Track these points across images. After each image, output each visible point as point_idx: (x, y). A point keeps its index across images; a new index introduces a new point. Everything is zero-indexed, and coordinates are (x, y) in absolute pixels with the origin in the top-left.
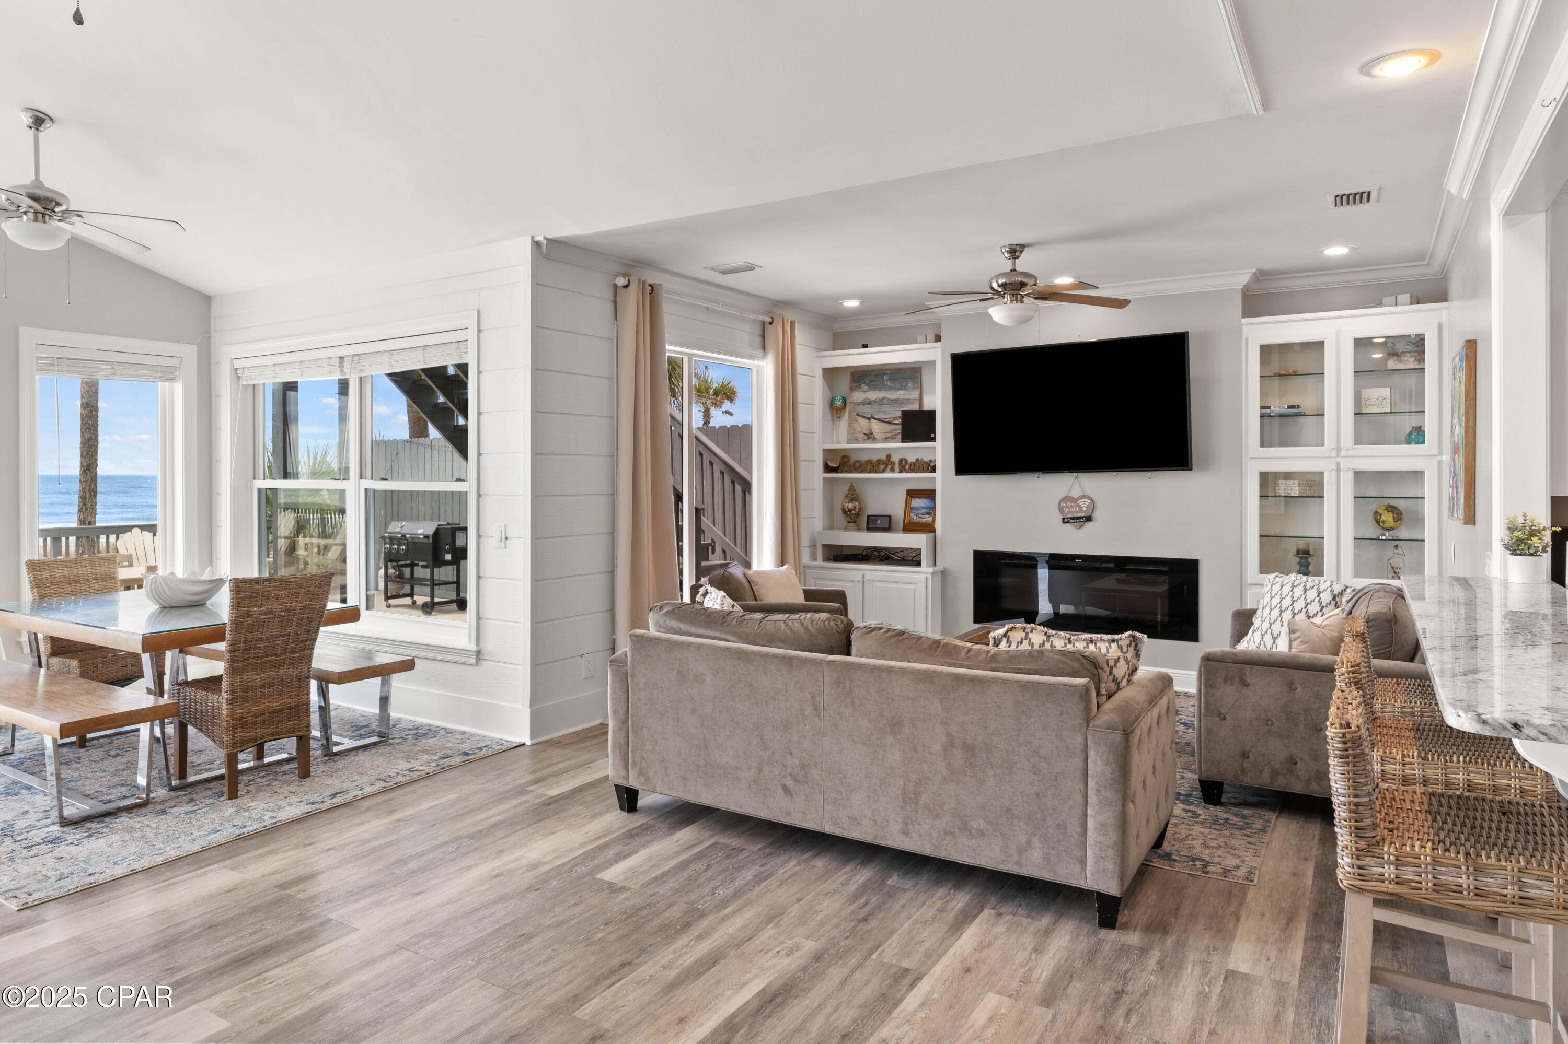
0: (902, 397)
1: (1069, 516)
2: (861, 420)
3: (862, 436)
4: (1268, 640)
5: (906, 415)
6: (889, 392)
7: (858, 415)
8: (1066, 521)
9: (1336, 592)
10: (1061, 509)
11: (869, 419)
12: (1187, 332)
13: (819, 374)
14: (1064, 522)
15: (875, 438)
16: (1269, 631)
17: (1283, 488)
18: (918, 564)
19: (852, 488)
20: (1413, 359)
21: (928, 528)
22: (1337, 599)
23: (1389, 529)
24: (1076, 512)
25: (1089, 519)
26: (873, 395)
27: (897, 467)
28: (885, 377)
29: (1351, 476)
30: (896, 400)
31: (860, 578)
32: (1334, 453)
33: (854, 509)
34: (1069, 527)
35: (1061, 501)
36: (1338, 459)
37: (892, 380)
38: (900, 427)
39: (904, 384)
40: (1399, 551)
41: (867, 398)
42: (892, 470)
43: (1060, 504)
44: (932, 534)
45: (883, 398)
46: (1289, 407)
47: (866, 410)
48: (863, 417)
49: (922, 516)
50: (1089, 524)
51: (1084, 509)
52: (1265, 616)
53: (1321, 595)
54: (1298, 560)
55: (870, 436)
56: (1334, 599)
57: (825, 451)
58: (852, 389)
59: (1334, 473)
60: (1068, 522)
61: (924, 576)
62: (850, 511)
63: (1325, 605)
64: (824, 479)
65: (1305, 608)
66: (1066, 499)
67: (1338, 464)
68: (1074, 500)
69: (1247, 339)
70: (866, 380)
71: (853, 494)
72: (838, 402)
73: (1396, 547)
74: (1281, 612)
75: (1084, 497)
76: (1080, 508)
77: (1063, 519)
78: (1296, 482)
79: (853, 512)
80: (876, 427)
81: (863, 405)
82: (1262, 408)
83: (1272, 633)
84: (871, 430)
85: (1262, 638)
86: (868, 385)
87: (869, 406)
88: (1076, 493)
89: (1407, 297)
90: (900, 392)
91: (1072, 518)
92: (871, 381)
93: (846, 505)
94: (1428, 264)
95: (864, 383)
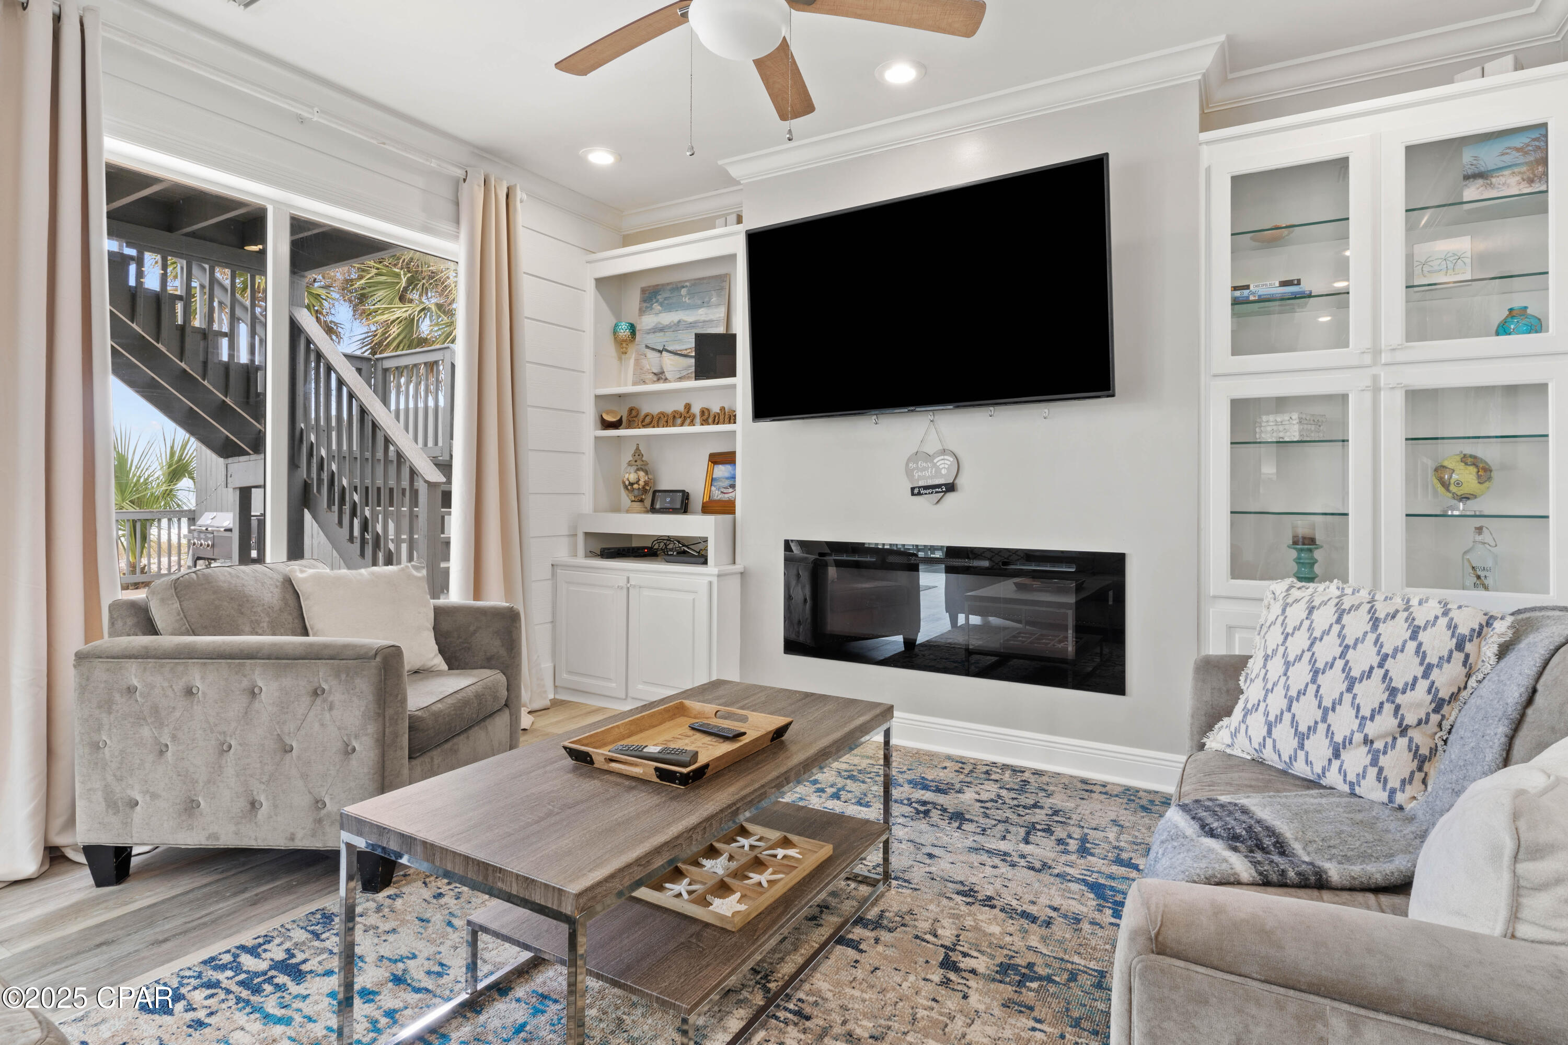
0: (703, 318)
1: (921, 483)
2: (651, 355)
3: (651, 376)
4: (1284, 737)
5: (701, 339)
6: (687, 312)
7: (647, 347)
8: (916, 492)
9: (1463, 630)
10: (909, 473)
11: (661, 352)
12: (1107, 155)
13: (591, 286)
14: (913, 494)
15: (666, 379)
16: (1287, 717)
17: (1269, 429)
18: (702, 559)
19: (638, 453)
20: (1518, 178)
21: (727, 508)
22: (1469, 647)
23: (1465, 498)
24: (931, 477)
25: (951, 488)
26: (668, 318)
27: (698, 420)
28: (684, 291)
29: (1399, 398)
30: (695, 322)
31: (623, 582)
32: (1368, 359)
33: (637, 482)
34: (923, 502)
35: (909, 460)
36: (1374, 370)
37: (691, 294)
38: (693, 361)
39: (707, 299)
40: (1486, 536)
41: (659, 323)
42: (692, 423)
43: (907, 464)
44: (730, 516)
45: (679, 321)
46: (1284, 284)
47: (657, 340)
48: (653, 349)
49: (725, 491)
50: (951, 496)
51: (944, 472)
52: (1273, 676)
53: (1422, 636)
54: (1294, 554)
55: (660, 376)
56: (1460, 647)
57: (598, 398)
58: (642, 312)
59: (1368, 396)
60: (919, 494)
61: (705, 580)
62: (631, 484)
63: (1435, 661)
64: (597, 438)
65: (1381, 665)
66: (917, 456)
67: (1375, 378)
68: (929, 457)
69: (1208, 170)
70: (659, 297)
71: (640, 462)
72: (624, 332)
73: (1479, 530)
74: (1316, 673)
75: (944, 452)
76: (938, 470)
77: (913, 489)
78: (1295, 416)
79: (636, 486)
80: (670, 363)
81: (654, 332)
82: (1235, 288)
83: (1294, 723)
84: (662, 368)
85: (1269, 732)
86: (661, 304)
87: (662, 334)
88: (931, 447)
89: (1509, 60)
90: (701, 311)
91: (926, 488)
92: (666, 299)
93: (627, 476)
94: (1538, 12)
95: (657, 302)
